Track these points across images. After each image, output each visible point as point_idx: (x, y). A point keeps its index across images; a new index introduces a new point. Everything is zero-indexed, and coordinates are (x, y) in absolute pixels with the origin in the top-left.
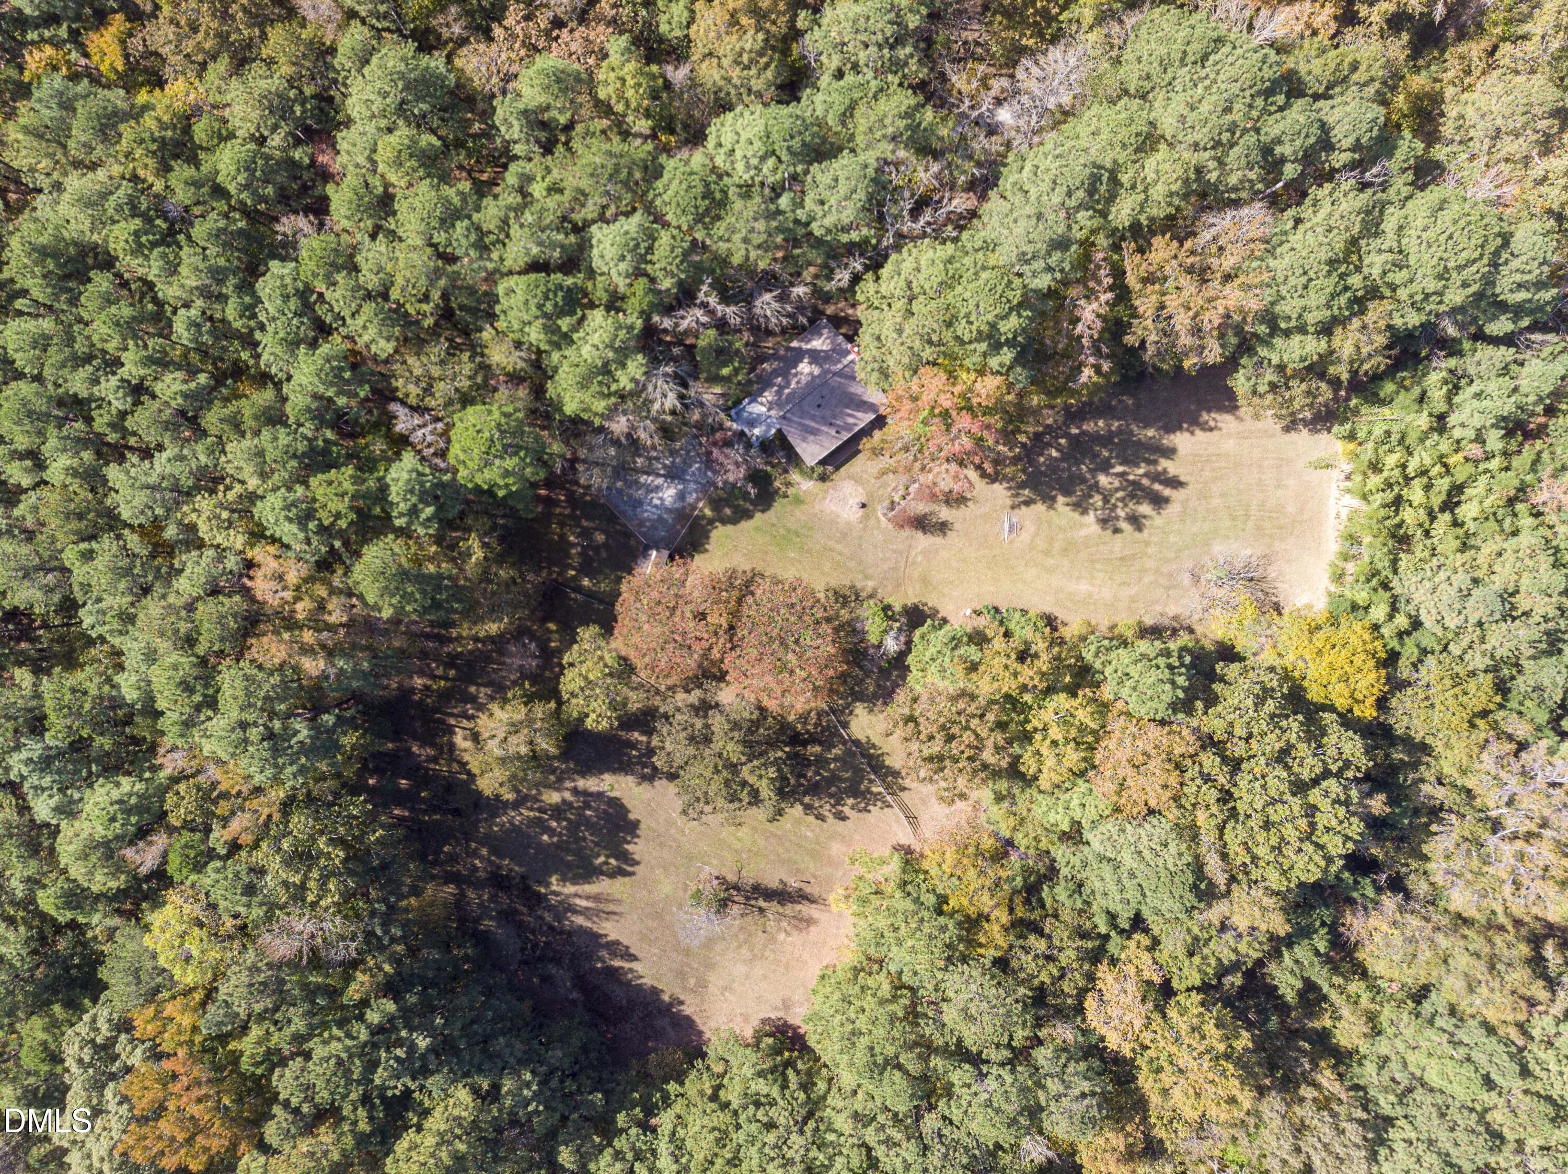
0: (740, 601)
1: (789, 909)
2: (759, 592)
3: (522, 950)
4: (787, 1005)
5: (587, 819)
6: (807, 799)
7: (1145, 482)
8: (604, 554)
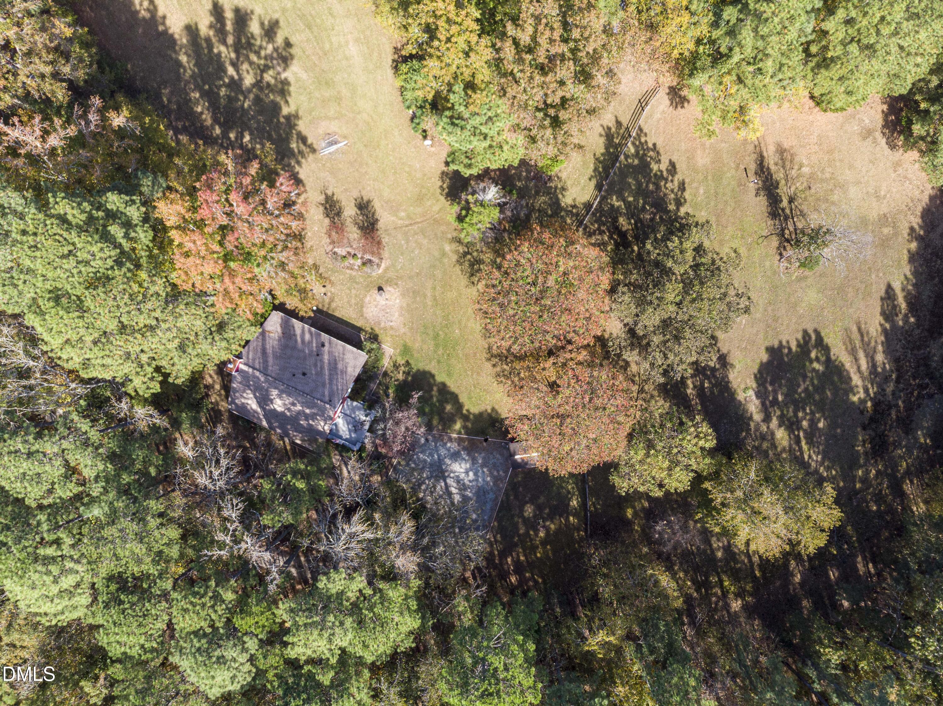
0: (521, 358)
1: (779, 175)
2: (505, 344)
3: (931, 396)
4: (867, 133)
5: (786, 395)
6: (672, 207)
7: (230, 40)
8: (542, 500)
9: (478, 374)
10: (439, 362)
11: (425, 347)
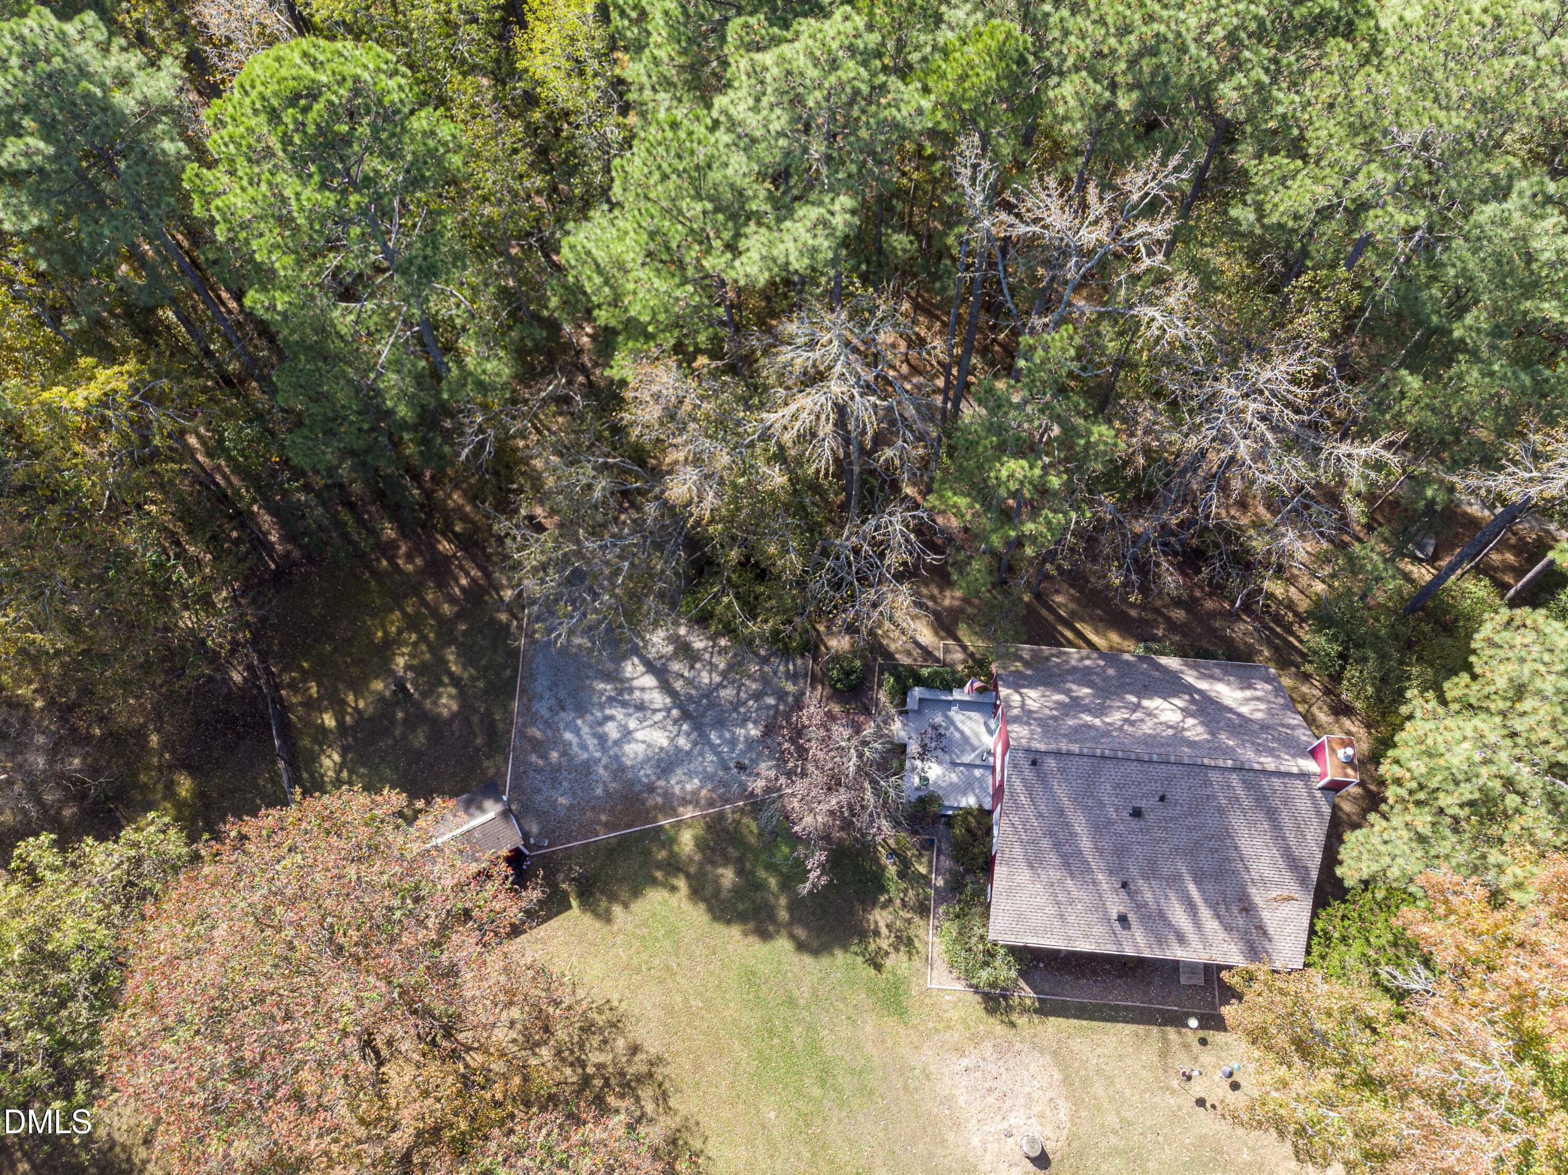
9: (670, 1011)
10: (791, 1002)
11: (845, 1031)
